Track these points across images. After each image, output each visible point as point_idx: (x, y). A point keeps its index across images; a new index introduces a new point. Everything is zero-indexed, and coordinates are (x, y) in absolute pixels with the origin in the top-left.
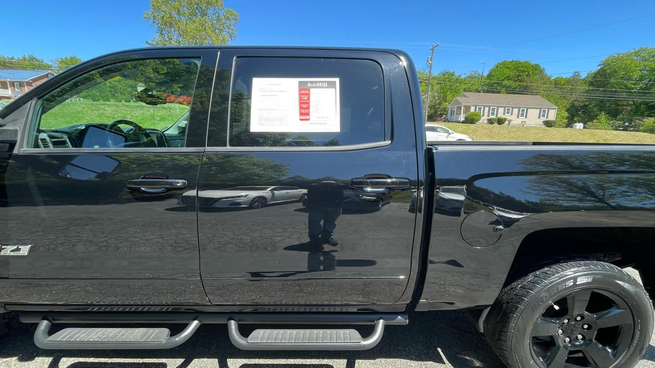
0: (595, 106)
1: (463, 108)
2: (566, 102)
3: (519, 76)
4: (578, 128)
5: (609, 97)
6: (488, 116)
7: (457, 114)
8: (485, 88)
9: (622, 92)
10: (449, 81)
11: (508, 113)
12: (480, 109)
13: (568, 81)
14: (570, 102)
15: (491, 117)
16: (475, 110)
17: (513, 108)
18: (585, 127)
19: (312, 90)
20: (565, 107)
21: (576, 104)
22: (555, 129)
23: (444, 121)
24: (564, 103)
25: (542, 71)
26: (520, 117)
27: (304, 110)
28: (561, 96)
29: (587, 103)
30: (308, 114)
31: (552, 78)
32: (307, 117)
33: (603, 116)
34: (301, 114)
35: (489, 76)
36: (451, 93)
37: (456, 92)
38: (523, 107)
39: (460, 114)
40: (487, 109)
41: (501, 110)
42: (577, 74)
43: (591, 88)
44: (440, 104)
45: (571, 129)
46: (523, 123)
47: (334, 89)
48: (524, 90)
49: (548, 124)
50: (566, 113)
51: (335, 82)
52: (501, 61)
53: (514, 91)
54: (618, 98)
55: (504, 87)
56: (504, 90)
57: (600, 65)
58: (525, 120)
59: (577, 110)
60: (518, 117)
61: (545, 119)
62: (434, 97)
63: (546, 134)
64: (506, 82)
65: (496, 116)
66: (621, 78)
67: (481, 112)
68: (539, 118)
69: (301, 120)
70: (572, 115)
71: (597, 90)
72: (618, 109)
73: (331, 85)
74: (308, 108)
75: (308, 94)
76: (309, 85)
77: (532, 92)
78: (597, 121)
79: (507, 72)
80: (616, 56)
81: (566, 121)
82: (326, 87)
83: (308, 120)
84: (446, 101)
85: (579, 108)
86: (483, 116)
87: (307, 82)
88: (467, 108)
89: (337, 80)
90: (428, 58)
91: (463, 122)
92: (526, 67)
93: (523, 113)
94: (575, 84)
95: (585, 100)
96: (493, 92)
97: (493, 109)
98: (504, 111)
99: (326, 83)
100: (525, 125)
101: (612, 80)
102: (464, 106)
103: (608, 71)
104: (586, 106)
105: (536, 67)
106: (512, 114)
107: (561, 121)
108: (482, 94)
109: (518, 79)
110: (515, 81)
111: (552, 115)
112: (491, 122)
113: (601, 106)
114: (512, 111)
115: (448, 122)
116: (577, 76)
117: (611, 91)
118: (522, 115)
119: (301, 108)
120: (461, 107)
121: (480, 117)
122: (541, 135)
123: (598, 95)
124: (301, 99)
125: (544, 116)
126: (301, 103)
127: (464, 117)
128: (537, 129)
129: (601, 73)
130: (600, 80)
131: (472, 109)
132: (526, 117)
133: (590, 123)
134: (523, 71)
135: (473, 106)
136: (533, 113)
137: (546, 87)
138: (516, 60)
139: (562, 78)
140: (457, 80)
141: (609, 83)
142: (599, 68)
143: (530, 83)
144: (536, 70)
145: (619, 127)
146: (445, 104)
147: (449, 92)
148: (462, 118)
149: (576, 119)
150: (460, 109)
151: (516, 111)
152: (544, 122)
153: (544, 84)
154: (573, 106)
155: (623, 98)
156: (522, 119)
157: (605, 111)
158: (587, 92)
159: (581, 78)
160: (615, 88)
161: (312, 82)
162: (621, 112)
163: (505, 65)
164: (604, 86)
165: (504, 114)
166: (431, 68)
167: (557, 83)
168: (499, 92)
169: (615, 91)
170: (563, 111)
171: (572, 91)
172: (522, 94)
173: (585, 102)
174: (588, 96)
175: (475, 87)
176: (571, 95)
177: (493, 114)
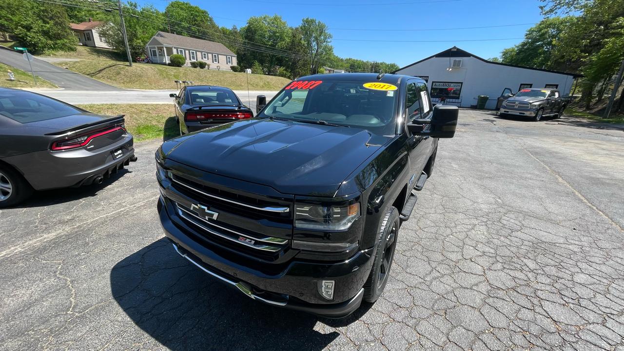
0: (251, 55)
1: (165, 49)
3: (195, 20)
4: (249, 72)
5: (257, 50)
6: (190, 59)
7: (160, 55)
9: (263, 47)
11: (205, 57)
12: (181, 52)
13: (231, 33)
15: (193, 61)
16: (178, 53)
17: (207, 53)
18: (252, 72)
23: (147, 63)
25: (211, 19)
26: (215, 62)
29: (246, 53)
31: (220, 28)
33: (256, 64)
38: (214, 53)
39: (164, 55)
40: (187, 52)
41: (199, 55)
42: (235, 27)
43: (246, 41)
46: (218, 67)
49: (235, 69)
54: (261, 50)
58: (219, 65)
60: (213, 62)
61: (231, 65)
65: (197, 60)
66: (260, 35)
67: (183, 56)
68: (227, 63)
78: (256, 67)
85: (243, 56)
86: (186, 59)
88: (170, 50)
91: (169, 65)
92: (197, 11)
93: (216, 59)
94: (236, 36)
95: (244, 50)
97: (193, 53)
98: (202, 55)
100: (220, 70)
101: (256, 37)
102: (166, 47)
105: (206, 14)
106: (208, 59)
108: (177, 36)
109: (195, 23)
110: (194, 25)
111: (234, 62)
112: (194, 65)
113: (254, 56)
114: (208, 56)
115: (152, 63)
116: (235, 29)
117: (257, 45)
120: (163, 47)
121: (184, 61)
123: (250, 47)
125: (229, 62)
127: (169, 59)
129: (249, 30)
130: (250, 35)
131: (175, 51)
132: (218, 62)
133: (253, 69)
134: (197, 16)
135: (175, 48)
136: (223, 59)
137: (219, 35)
139: (226, 29)
141: (255, 39)
143: (206, 29)
144: (206, 17)
145: (266, 72)
148: (167, 60)
150: (163, 50)
151: (210, 56)
152: (231, 67)
153: (216, 31)
155: (264, 51)
156: (216, 64)
157: (257, 60)
158: (244, 43)
159: (238, 31)
162: (264, 61)
164: (253, 41)
165: (202, 58)
167: (224, 33)
174: (245, 47)
177: (193, 58)
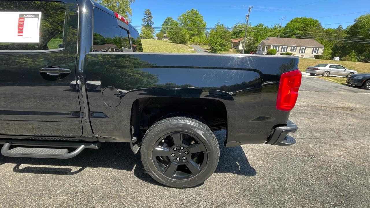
0: (350, 47)
1: (266, 47)
2: (332, 44)
3: (305, 27)
4: (336, 60)
5: (358, 41)
6: (281, 51)
8: (283, 35)
9: (367, 38)
10: (260, 30)
11: (293, 50)
12: (276, 47)
13: (335, 31)
14: (335, 44)
15: (283, 52)
16: (274, 48)
17: (297, 47)
18: (340, 60)
19: (26, 19)
20: (331, 47)
21: (338, 45)
22: (321, 60)
24: (330, 44)
25: (319, 25)
26: (300, 53)
27: (20, 30)
28: (329, 41)
29: (345, 45)
30: (22, 32)
31: (325, 29)
32: (22, 34)
33: (353, 54)
34: (19, 32)
35: (286, 27)
36: (261, 37)
37: (263, 37)
38: (302, 47)
39: (264, 50)
40: (280, 47)
41: (289, 48)
42: (340, 27)
43: (348, 36)
44: (254, 44)
45: (332, 61)
46: (302, 56)
47: (37, 19)
48: (307, 36)
49: (317, 57)
50: (331, 51)
51: (39, 15)
52: (294, 18)
53: (300, 36)
54: (364, 42)
55: (294, 34)
56: (294, 36)
57: (355, 21)
58: (304, 54)
59: (338, 49)
60: (299, 53)
61: (316, 54)
62: (251, 40)
63: (315, 63)
64: (296, 31)
65: (286, 52)
66: (367, 29)
67: (277, 49)
68: (312, 53)
69: (18, 35)
70: (335, 52)
71: (352, 37)
72: (363, 49)
73: (37, 16)
74: (22, 29)
75: (23, 21)
76: (25, 16)
77: (311, 38)
78: (349, 56)
79: (297, 25)
80: (366, 15)
81: (330, 56)
82: (34, 17)
83: (22, 35)
84: (257, 42)
85: (340, 48)
86: (278, 51)
87: (24, 15)
88: (269, 47)
89: (40, 13)
90: (246, 15)
92: (309, 21)
93: (303, 50)
94: (339, 33)
95: (344, 43)
96: (288, 37)
97: (285, 48)
98: (291, 49)
99: (34, 15)
100: (303, 58)
101: (362, 31)
102: (267, 46)
103: (360, 25)
104: (344, 47)
105: (316, 22)
106: (295, 51)
107: (328, 55)
108: (279, 38)
109: (304, 29)
110: (302, 31)
111: (320, 52)
113: (353, 47)
114: (296, 49)
116: (340, 28)
117: (361, 38)
118: (302, 52)
119: (19, 29)
120: (265, 46)
121: (276, 52)
122: (311, 64)
123: (352, 40)
124: (19, 24)
125: (315, 52)
126: (19, 26)
127: (266, 52)
128: (310, 60)
129: (356, 26)
130: (354, 30)
131: (272, 47)
132: (304, 53)
133: (344, 57)
134: (308, 25)
135: (272, 45)
136: (309, 50)
137: (321, 35)
138: (303, 17)
139: (331, 29)
140: (265, 29)
141: (359, 33)
142: (355, 23)
143: (311, 32)
144: (316, 23)
145: (362, 60)
146: (257, 44)
147: (259, 37)
149: (337, 55)
150: (265, 47)
151: (298, 49)
152: (315, 56)
153: (320, 32)
154: (336, 46)
155: (367, 42)
156: (302, 54)
157: (355, 50)
158: (345, 38)
159: (343, 29)
160: (363, 35)
161: (26, 15)
162: (365, 51)
163: (297, 20)
164: (356, 35)
165: (291, 51)
166: (248, 22)
167: (328, 32)
168: (291, 37)
169: (363, 38)
170: (329, 50)
171: (336, 37)
172: (305, 38)
173: (344, 44)
174: (346, 40)
175: (277, 34)
176: (335, 40)
177: (284, 50)
